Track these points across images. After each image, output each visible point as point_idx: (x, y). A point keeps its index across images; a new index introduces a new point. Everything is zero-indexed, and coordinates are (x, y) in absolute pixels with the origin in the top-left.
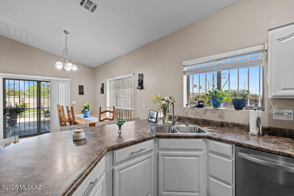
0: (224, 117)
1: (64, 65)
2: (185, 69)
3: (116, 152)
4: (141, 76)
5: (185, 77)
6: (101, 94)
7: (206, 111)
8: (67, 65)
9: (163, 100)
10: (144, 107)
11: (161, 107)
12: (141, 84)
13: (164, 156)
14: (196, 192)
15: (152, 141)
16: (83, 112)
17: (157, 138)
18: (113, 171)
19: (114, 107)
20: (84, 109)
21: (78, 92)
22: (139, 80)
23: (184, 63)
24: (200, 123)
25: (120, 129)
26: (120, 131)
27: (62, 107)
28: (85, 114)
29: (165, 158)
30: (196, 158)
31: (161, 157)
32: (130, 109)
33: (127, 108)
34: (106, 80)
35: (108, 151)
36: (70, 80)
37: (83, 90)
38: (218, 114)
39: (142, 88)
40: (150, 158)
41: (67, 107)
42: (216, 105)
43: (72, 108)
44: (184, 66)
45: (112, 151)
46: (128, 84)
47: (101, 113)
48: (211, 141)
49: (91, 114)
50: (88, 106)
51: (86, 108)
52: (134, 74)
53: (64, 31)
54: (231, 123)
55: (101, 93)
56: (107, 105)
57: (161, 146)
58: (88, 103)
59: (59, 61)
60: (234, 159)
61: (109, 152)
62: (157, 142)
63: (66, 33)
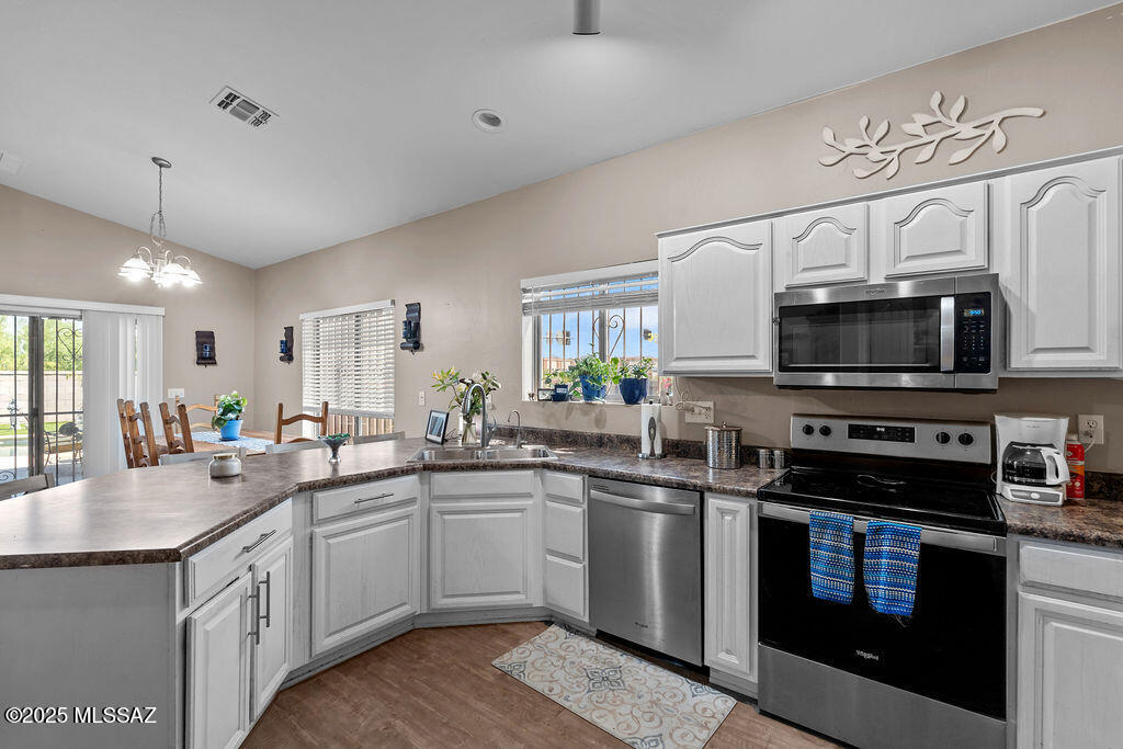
0: (605, 421)
1: (152, 269)
2: (528, 299)
3: (320, 496)
4: (414, 309)
5: (527, 323)
6: (285, 364)
7: (570, 410)
8: (164, 270)
9: (462, 381)
10: (422, 402)
11: (458, 400)
12: (413, 336)
13: (443, 513)
14: (519, 593)
15: (413, 478)
16: (218, 422)
17: (426, 473)
18: (311, 539)
19: (327, 403)
20: (222, 414)
21: (193, 355)
22: (407, 323)
23: (524, 283)
24: (558, 440)
25: (335, 456)
26: (334, 461)
27: (144, 406)
28: (225, 430)
29: (446, 517)
30: (518, 515)
31: (436, 517)
32: (382, 410)
33: (375, 410)
34: (301, 317)
35: (300, 490)
36: (161, 311)
37: (212, 349)
38: (594, 415)
39: (417, 346)
40: (407, 517)
41: (163, 407)
42: (590, 393)
43: (182, 408)
44: (525, 291)
45: (308, 493)
46: (377, 331)
47: (282, 422)
48: (549, 474)
49: (244, 431)
50: (238, 403)
51: (228, 409)
52: (393, 302)
53: (154, 159)
54: (617, 436)
55: (282, 359)
56: (304, 401)
57: (437, 492)
58: (235, 393)
59: (137, 256)
60: (585, 506)
61: (303, 495)
62: (427, 480)
63: (161, 166)
